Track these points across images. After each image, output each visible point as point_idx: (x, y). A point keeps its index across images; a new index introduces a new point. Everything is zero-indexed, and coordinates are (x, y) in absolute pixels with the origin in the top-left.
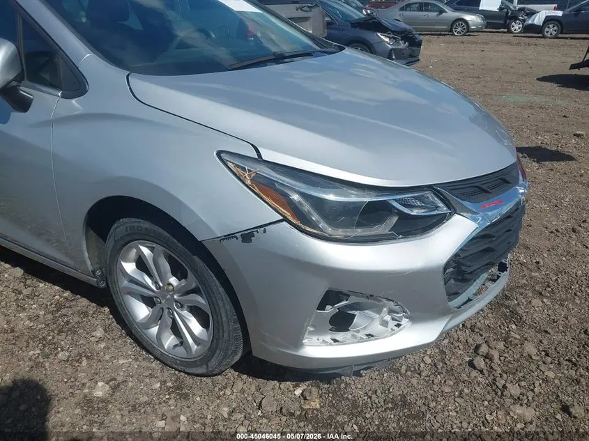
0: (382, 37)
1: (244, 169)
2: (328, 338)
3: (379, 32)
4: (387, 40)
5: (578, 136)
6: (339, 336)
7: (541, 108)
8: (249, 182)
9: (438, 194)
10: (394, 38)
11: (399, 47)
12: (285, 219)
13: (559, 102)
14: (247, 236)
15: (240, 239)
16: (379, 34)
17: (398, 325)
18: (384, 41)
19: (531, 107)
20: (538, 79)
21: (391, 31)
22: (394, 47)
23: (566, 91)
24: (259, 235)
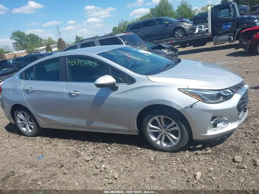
0: (164, 51)
1: (186, 91)
2: (213, 130)
3: (163, 49)
4: (166, 51)
5: (247, 72)
6: (215, 129)
7: (230, 65)
8: (188, 94)
9: (230, 90)
10: (168, 50)
11: (171, 53)
12: (199, 101)
13: (235, 62)
14: (191, 106)
15: (189, 107)
16: (163, 50)
17: (228, 124)
18: (165, 52)
19: (227, 66)
20: (226, 55)
21: (167, 48)
22: (169, 53)
23: (237, 58)
24: (194, 105)
